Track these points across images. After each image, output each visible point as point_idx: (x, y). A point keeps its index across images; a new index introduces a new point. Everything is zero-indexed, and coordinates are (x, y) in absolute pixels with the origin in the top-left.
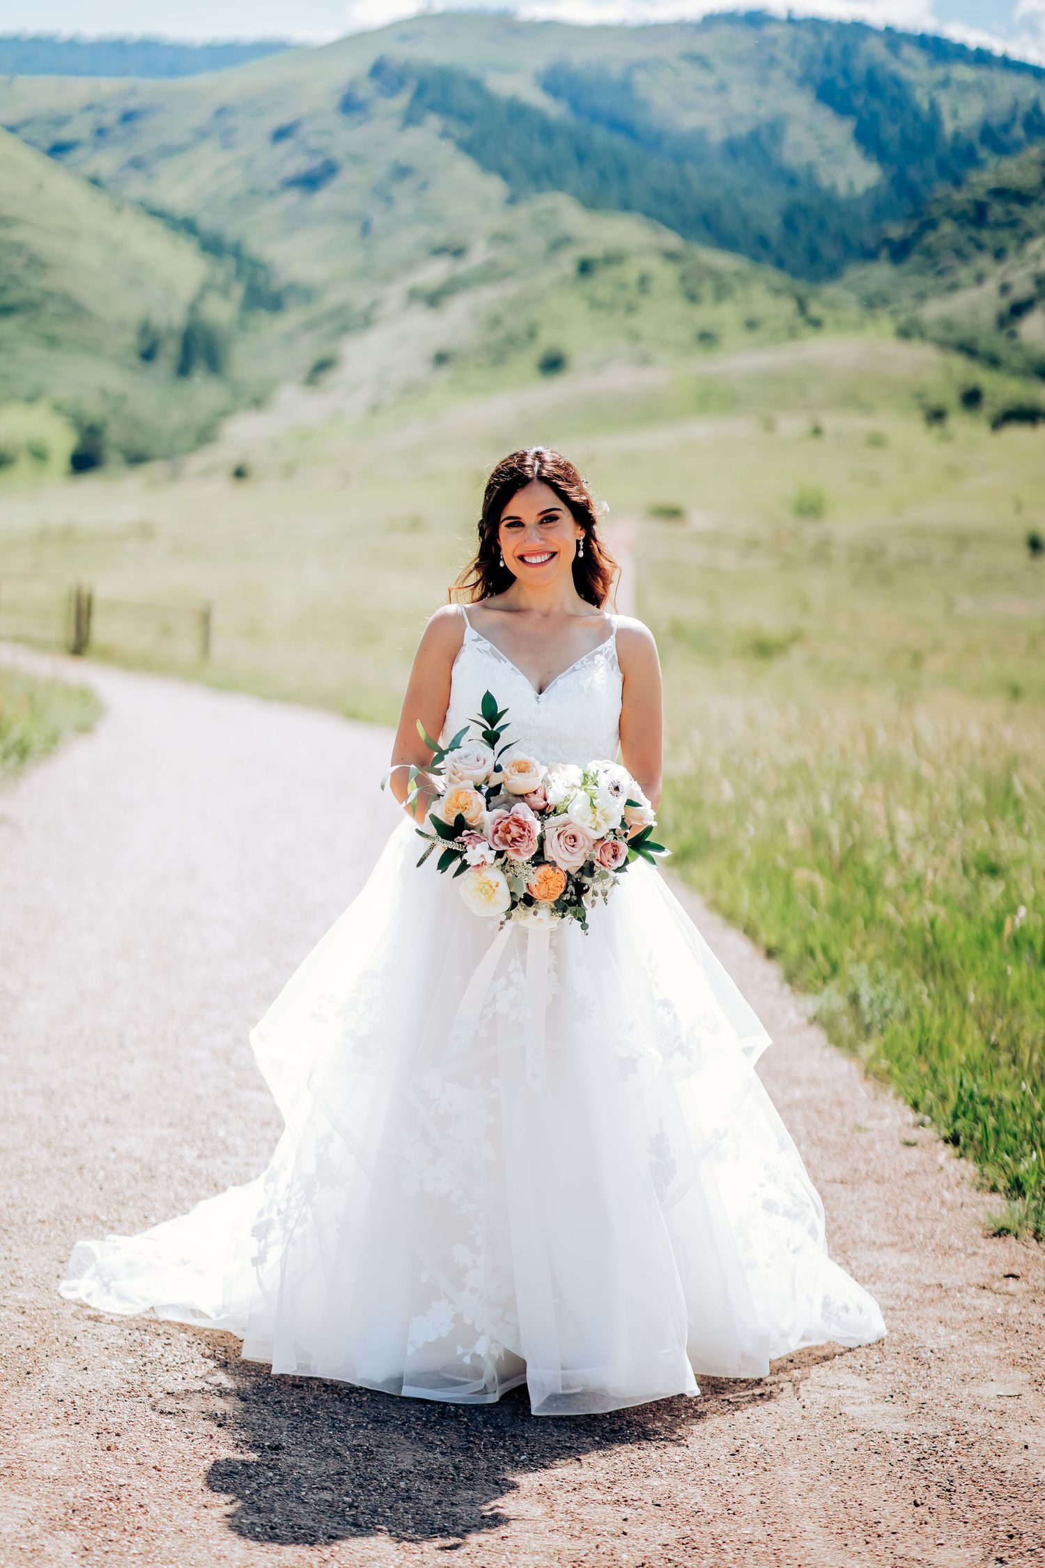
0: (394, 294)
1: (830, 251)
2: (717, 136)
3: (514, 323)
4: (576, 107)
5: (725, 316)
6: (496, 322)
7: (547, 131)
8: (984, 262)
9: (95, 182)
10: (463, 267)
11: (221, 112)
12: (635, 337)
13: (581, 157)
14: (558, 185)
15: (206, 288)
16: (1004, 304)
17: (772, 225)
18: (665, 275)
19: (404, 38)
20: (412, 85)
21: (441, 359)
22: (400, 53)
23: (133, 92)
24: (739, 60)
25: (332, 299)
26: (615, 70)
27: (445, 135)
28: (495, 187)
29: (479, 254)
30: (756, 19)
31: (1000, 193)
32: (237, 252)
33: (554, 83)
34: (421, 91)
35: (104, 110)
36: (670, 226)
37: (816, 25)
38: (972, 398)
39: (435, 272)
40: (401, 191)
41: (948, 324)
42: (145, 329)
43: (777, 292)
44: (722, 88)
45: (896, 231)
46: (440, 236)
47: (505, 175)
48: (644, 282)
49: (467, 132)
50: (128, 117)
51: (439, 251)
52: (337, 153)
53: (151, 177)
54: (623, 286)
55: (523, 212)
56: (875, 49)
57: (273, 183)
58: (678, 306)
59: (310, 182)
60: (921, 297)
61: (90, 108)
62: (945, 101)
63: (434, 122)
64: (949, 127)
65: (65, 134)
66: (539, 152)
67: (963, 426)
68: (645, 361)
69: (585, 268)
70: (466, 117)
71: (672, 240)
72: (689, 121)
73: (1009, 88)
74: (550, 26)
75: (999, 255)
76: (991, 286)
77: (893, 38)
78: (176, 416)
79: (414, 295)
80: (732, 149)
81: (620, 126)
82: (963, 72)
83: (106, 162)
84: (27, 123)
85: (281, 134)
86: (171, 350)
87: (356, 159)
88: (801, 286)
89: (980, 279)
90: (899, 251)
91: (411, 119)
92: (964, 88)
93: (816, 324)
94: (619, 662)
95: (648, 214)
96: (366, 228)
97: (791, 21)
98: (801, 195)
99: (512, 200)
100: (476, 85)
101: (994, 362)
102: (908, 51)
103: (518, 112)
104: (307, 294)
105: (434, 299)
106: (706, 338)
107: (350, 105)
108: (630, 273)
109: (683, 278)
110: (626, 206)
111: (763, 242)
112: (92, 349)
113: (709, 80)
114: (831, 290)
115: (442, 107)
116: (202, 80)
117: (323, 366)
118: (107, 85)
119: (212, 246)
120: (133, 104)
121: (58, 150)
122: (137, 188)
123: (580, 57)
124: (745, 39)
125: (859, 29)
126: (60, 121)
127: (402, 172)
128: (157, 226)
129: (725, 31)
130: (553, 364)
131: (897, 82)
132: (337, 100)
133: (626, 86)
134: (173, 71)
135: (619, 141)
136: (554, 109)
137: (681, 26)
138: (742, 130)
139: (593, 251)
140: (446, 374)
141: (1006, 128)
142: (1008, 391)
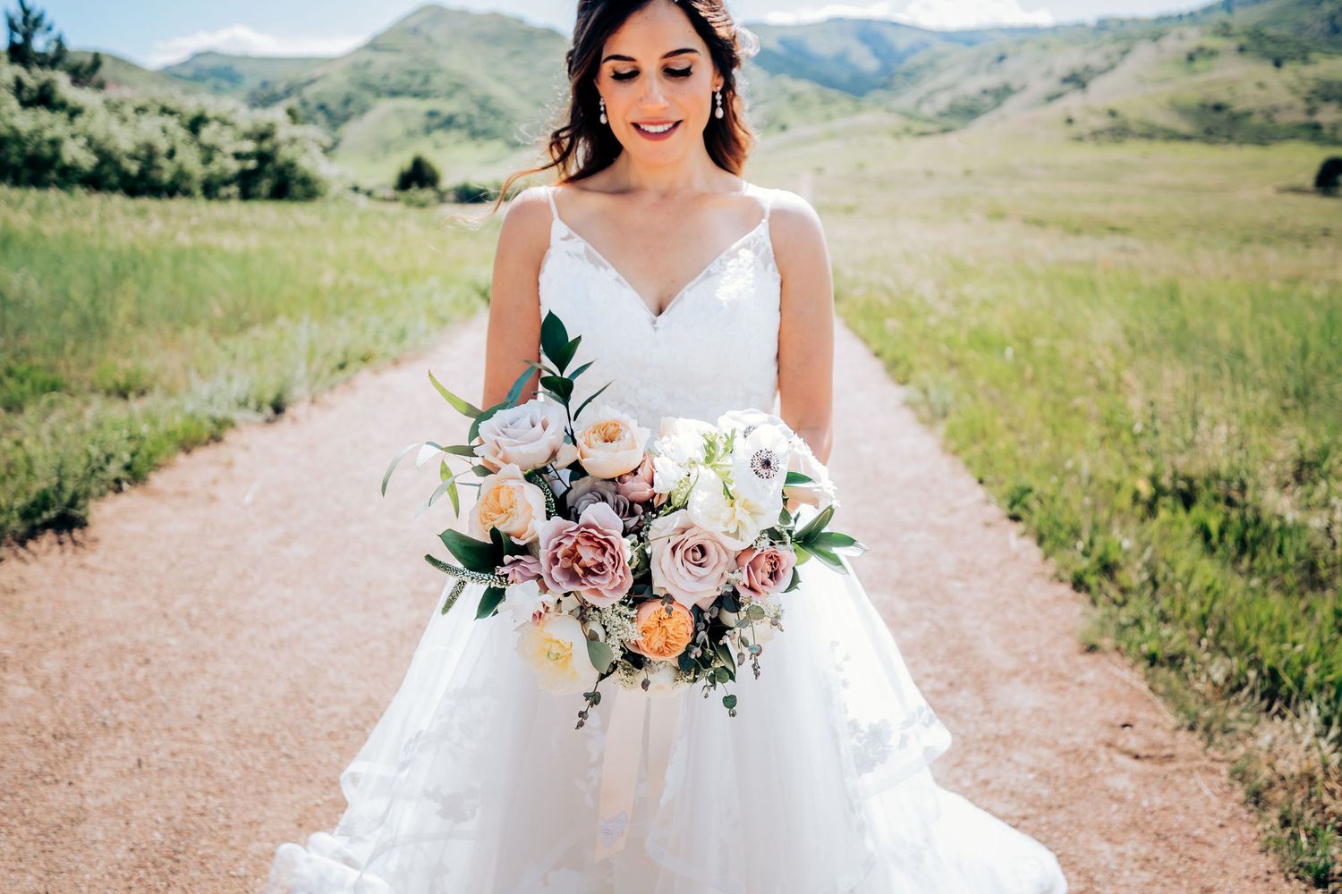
1: (864, 88)
2: (831, 55)
3: (772, 116)
4: (787, 49)
5: (834, 109)
8: (910, 87)
12: (808, 117)
13: (788, 63)
14: (784, 73)
16: (917, 100)
17: (846, 81)
18: (816, 98)
24: (836, 32)
26: (800, 38)
30: (841, 20)
31: (915, 67)
33: (783, 42)
36: (818, 83)
38: (908, 130)
41: (899, 107)
43: (849, 101)
45: (883, 81)
48: (810, 101)
54: (804, 103)
55: (774, 82)
56: (876, 26)
58: (820, 108)
60: (892, 100)
62: (897, 40)
64: (898, 48)
67: (907, 140)
68: (811, 125)
71: (818, 88)
72: (823, 51)
75: (915, 85)
76: (913, 94)
77: (882, 23)
80: (834, 59)
81: (800, 53)
82: (903, 32)
88: (855, 98)
89: (909, 92)
90: (885, 86)
92: (903, 37)
93: (861, 110)
94: (775, 258)
95: (810, 80)
98: (855, 72)
101: (914, 119)
102: (887, 27)
106: (829, 117)
108: (806, 98)
109: (821, 99)
110: (803, 77)
111: (845, 86)
114: (865, 99)
123: (790, 34)
124: (838, 25)
130: (784, 128)
139: (795, 92)
142: (918, 127)
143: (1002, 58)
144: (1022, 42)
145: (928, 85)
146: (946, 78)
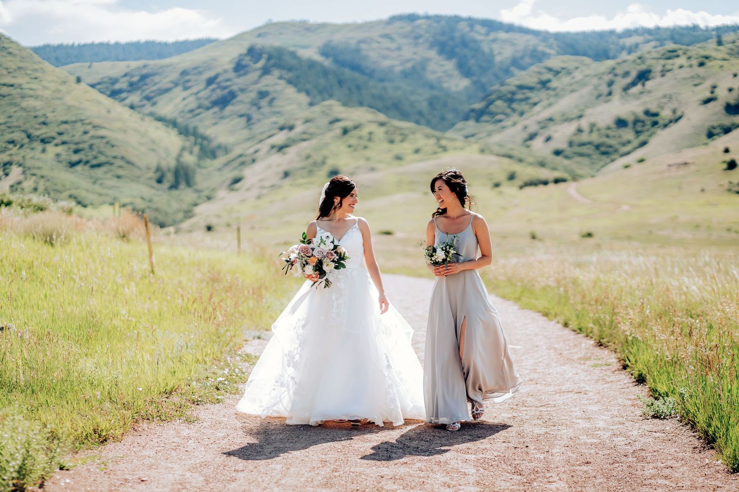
0: (264, 147)
1: (450, 116)
2: (398, 69)
3: (317, 157)
4: (336, 61)
5: (405, 148)
6: (308, 157)
7: (325, 73)
8: (515, 117)
9: (132, 107)
10: (292, 134)
11: (184, 73)
12: (368, 159)
13: (340, 83)
14: (331, 96)
15: (183, 149)
16: (525, 135)
17: (424, 106)
18: (380, 132)
19: (260, 35)
20: (265, 56)
21: (286, 174)
22: (260, 43)
23: (145, 66)
24: (405, 36)
25: (237, 151)
26: (353, 44)
27: (280, 78)
28: (303, 98)
29: (299, 128)
30: (412, 18)
31: (521, 87)
32: (195, 134)
33: (326, 51)
34: (269, 58)
35: (132, 76)
36: (380, 110)
37: (438, 18)
38: (512, 177)
39: (280, 138)
40: (264, 103)
41: (501, 145)
42: (158, 169)
43: (428, 136)
44: (399, 49)
45: (478, 106)
46: (281, 121)
47: (308, 93)
48: (370, 137)
49: (290, 75)
50: (144, 77)
51: (282, 129)
52: (235, 88)
53: (154, 104)
54: (360, 138)
55: (316, 108)
56: (463, 27)
57: (206, 103)
58: (386, 146)
59: (223, 102)
60: (490, 134)
61: (125, 75)
62: (496, 47)
63: (276, 73)
64: (498, 59)
65: (117, 86)
66: (322, 81)
67: (510, 190)
68: (373, 169)
69: (345, 131)
70: (290, 69)
71: (382, 117)
72: (386, 63)
73: (522, 40)
74: (323, 26)
75: (522, 114)
76: (519, 127)
77: (472, 22)
78: (175, 205)
79: (273, 147)
80: (405, 75)
81: (356, 68)
82: (502, 35)
83: (134, 98)
84: (99, 84)
85: (210, 81)
86: (170, 177)
87: (242, 90)
88: (438, 134)
89: (515, 124)
90: (478, 115)
91: (266, 71)
92: (504, 41)
93: (445, 149)
95: (371, 106)
96: (249, 119)
97: (427, 17)
98: (435, 93)
99: (311, 104)
100: (293, 54)
101: (521, 161)
102: (478, 28)
103: (312, 64)
104: (226, 150)
105: (281, 148)
106: (399, 158)
107: (239, 68)
108: (364, 132)
109: (387, 133)
110: (361, 104)
111: (420, 113)
112: (136, 179)
113: (393, 46)
114: (449, 134)
115: (279, 66)
116: (175, 59)
117: (237, 180)
118: (134, 64)
119: (184, 131)
120: (144, 72)
121: (114, 94)
122: (148, 108)
123: (338, 38)
124: (408, 28)
125: (457, 19)
126: (114, 81)
127: (263, 94)
128: (159, 124)
129: (398, 24)
131: (475, 41)
132: (232, 65)
133: (358, 51)
134: (161, 56)
135: (356, 75)
136: (327, 63)
137: (379, 23)
138: (409, 65)
139: (348, 124)
140: (288, 181)
141: (522, 58)
142: (527, 172)
143: (644, 76)
144: (672, 54)
145: (541, 113)
146: (565, 104)
